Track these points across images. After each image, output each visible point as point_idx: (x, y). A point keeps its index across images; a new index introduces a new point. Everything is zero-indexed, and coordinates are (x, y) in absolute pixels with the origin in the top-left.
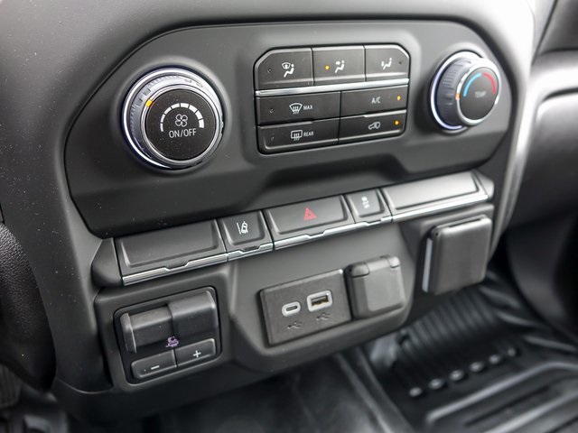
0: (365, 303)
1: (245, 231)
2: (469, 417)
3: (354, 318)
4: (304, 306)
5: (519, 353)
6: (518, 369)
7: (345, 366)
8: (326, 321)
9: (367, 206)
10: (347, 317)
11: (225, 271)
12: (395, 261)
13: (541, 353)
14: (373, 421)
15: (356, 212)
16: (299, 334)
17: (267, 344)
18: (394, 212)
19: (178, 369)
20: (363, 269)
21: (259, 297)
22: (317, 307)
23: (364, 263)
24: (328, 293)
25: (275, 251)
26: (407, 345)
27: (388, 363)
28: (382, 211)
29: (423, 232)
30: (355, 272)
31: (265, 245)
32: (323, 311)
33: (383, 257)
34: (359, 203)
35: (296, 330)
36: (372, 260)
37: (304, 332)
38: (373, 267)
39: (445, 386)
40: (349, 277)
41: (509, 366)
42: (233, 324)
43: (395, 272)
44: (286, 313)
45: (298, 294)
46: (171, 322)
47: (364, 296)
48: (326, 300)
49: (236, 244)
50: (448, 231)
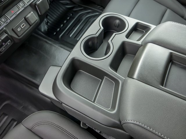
0: (31, 22)
1: (4, 20)
2: (67, 33)
3: (30, 26)
4: (21, 28)
5: (73, 14)
6: (73, 18)
7: (36, 35)
8: (26, 28)
9: (22, 5)
10: (29, 26)
11: (5, 29)
12: (32, 12)
13: (77, 12)
14: (46, 42)
15: (21, 7)
16: (23, 32)
17: (19, 37)
18: (27, 4)
19: (7, 47)
20: (27, 16)
21: (13, 30)
22: (23, 27)
23: (27, 15)
24: (24, 24)
25: (11, 21)
26: (49, 24)
27: (46, 30)
28: (25, 5)
29: (34, 4)
30: (26, 18)
31: (9, 21)
32: (25, 27)
33: (30, 12)
34: (20, 5)
35: (22, 32)
36: (28, 14)
37: (24, 32)
38: (29, 15)
39: (60, 29)
40: (26, 19)
41: (72, 18)
42: (11, 36)
43: (33, 14)
44: (19, 30)
45: (19, 26)
46: (2, 40)
47: (30, 21)
48: (24, 25)
49: (4, 23)
50: (38, 3)
